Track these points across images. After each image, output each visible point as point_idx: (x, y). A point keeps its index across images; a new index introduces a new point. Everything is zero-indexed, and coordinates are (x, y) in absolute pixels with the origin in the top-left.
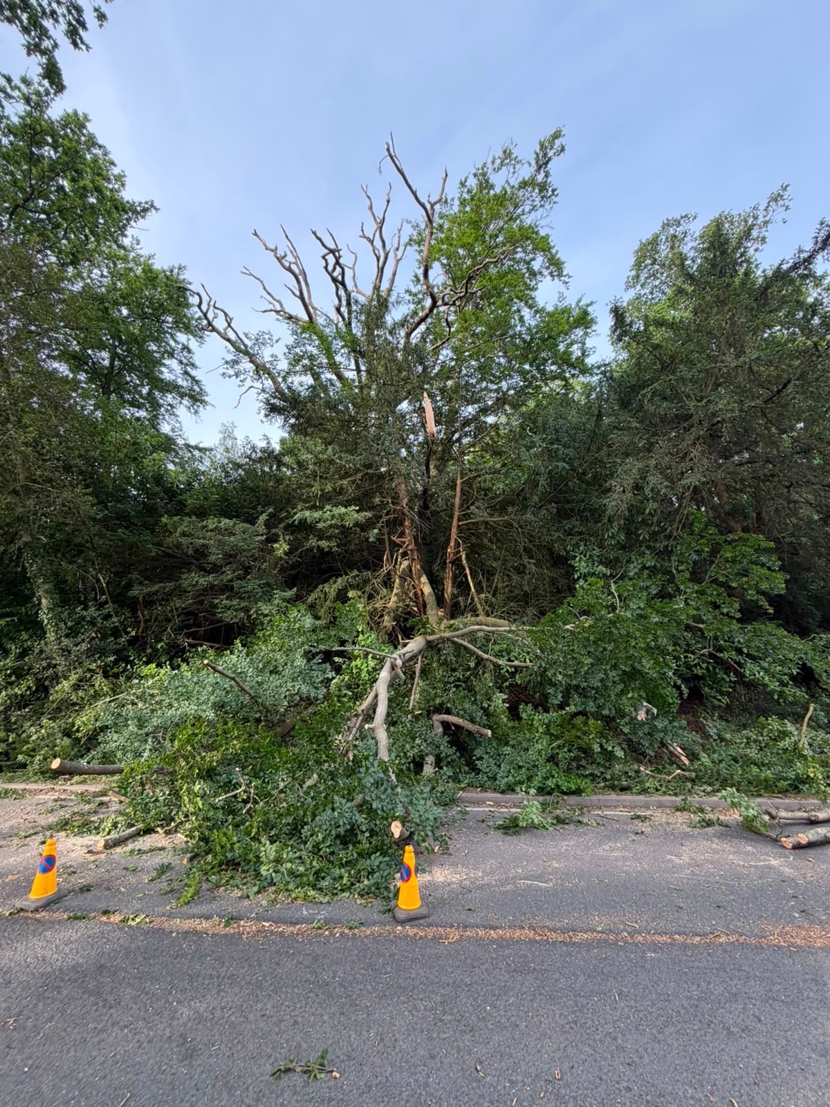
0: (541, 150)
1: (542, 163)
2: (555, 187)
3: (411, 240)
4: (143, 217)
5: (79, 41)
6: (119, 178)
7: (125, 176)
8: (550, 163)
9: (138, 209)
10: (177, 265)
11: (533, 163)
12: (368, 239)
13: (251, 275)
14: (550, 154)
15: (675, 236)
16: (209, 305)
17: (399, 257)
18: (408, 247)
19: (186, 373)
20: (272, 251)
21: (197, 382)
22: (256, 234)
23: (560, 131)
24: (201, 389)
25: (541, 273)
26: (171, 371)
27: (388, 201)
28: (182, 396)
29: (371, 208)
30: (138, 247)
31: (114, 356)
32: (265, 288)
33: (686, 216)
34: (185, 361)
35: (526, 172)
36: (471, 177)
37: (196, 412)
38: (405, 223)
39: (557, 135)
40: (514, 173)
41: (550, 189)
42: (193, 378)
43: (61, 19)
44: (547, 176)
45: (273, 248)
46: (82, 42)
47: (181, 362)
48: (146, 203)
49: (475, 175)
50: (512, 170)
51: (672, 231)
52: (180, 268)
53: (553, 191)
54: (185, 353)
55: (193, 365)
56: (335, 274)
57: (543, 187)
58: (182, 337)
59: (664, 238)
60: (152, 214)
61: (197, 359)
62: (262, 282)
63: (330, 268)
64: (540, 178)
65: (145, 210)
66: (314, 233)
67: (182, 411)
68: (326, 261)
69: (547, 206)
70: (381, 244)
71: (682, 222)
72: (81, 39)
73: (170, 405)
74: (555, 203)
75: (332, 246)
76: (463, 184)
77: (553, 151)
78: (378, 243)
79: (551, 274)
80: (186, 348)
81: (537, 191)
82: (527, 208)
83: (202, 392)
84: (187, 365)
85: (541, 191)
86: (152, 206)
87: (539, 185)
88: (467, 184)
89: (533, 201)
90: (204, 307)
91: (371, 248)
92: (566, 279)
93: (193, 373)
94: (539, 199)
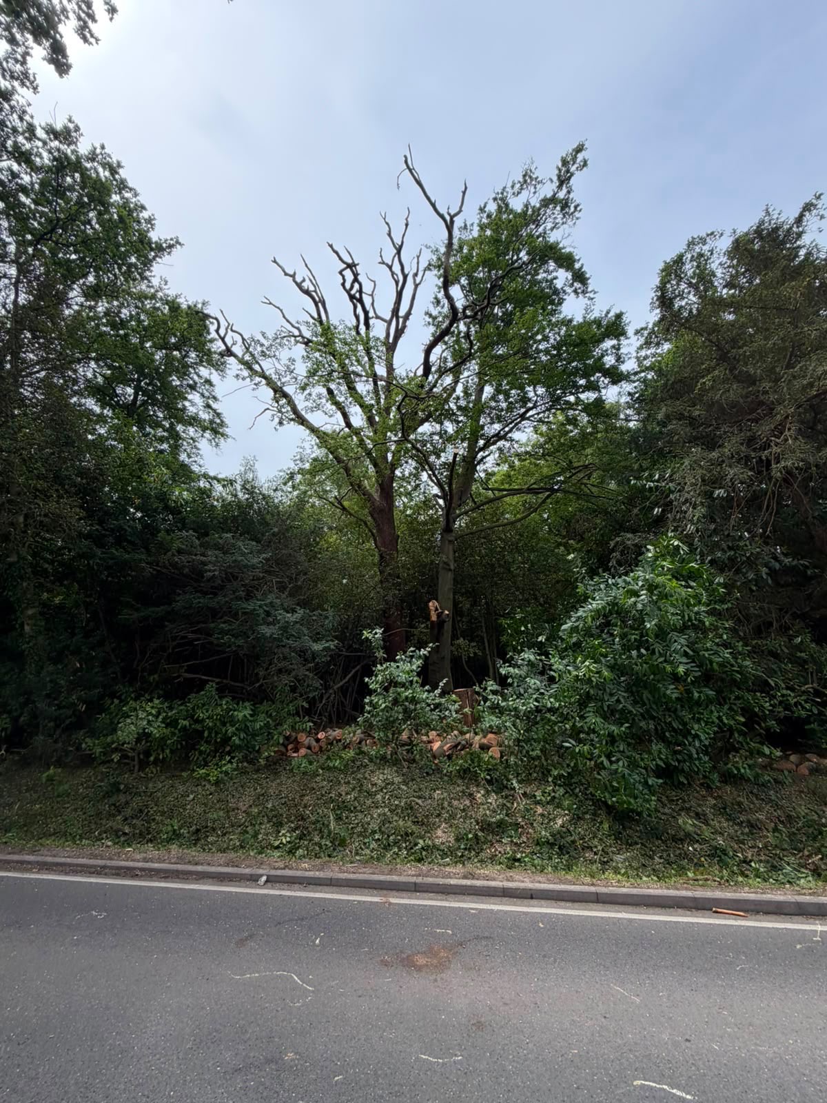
0: (563, 165)
1: (564, 180)
2: (578, 202)
3: (430, 265)
4: (169, 253)
5: (88, 35)
6: (149, 221)
7: (154, 219)
8: (573, 178)
9: (164, 245)
10: (200, 301)
11: (555, 179)
12: (387, 265)
13: (270, 303)
14: (573, 169)
15: (701, 255)
16: (227, 329)
17: (418, 282)
18: (427, 272)
19: (208, 406)
20: (290, 276)
21: (218, 415)
22: (275, 261)
23: (583, 145)
24: (222, 422)
25: (564, 291)
26: (193, 404)
27: (407, 225)
28: (204, 429)
29: (389, 235)
30: (166, 287)
31: (137, 389)
32: (284, 317)
33: (712, 233)
34: (207, 394)
35: (547, 190)
36: (491, 202)
37: (217, 445)
38: (423, 248)
39: (579, 149)
40: (535, 193)
41: (572, 206)
42: (215, 411)
43: (71, 15)
44: (569, 192)
45: (292, 273)
46: (92, 36)
47: (203, 395)
48: (172, 239)
49: (495, 199)
50: (533, 190)
51: (698, 250)
52: (203, 304)
53: (576, 207)
54: (207, 387)
55: (215, 398)
56: (353, 292)
57: (565, 204)
58: (204, 372)
59: (689, 256)
60: (177, 251)
61: (218, 391)
62: (281, 311)
63: (348, 286)
64: (561, 195)
65: (171, 246)
66: (331, 246)
67: (204, 445)
68: (343, 277)
69: (570, 222)
70: (399, 267)
71: (708, 240)
72: (90, 32)
73: (192, 438)
74: (577, 219)
75: (350, 261)
76: (482, 210)
77: (576, 166)
78: (397, 268)
79: (575, 291)
80: (208, 382)
81: (558, 208)
82: (549, 225)
83: (222, 424)
84: (209, 398)
85: (562, 209)
86: (178, 242)
87: (561, 201)
88: (486, 209)
89: (555, 218)
90: (222, 332)
91: (390, 273)
92: (592, 295)
93: (214, 406)
94: (561, 216)
